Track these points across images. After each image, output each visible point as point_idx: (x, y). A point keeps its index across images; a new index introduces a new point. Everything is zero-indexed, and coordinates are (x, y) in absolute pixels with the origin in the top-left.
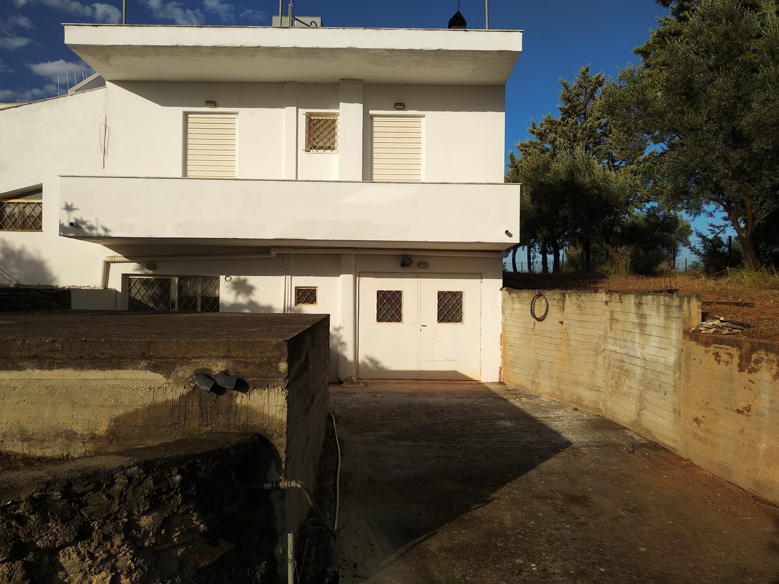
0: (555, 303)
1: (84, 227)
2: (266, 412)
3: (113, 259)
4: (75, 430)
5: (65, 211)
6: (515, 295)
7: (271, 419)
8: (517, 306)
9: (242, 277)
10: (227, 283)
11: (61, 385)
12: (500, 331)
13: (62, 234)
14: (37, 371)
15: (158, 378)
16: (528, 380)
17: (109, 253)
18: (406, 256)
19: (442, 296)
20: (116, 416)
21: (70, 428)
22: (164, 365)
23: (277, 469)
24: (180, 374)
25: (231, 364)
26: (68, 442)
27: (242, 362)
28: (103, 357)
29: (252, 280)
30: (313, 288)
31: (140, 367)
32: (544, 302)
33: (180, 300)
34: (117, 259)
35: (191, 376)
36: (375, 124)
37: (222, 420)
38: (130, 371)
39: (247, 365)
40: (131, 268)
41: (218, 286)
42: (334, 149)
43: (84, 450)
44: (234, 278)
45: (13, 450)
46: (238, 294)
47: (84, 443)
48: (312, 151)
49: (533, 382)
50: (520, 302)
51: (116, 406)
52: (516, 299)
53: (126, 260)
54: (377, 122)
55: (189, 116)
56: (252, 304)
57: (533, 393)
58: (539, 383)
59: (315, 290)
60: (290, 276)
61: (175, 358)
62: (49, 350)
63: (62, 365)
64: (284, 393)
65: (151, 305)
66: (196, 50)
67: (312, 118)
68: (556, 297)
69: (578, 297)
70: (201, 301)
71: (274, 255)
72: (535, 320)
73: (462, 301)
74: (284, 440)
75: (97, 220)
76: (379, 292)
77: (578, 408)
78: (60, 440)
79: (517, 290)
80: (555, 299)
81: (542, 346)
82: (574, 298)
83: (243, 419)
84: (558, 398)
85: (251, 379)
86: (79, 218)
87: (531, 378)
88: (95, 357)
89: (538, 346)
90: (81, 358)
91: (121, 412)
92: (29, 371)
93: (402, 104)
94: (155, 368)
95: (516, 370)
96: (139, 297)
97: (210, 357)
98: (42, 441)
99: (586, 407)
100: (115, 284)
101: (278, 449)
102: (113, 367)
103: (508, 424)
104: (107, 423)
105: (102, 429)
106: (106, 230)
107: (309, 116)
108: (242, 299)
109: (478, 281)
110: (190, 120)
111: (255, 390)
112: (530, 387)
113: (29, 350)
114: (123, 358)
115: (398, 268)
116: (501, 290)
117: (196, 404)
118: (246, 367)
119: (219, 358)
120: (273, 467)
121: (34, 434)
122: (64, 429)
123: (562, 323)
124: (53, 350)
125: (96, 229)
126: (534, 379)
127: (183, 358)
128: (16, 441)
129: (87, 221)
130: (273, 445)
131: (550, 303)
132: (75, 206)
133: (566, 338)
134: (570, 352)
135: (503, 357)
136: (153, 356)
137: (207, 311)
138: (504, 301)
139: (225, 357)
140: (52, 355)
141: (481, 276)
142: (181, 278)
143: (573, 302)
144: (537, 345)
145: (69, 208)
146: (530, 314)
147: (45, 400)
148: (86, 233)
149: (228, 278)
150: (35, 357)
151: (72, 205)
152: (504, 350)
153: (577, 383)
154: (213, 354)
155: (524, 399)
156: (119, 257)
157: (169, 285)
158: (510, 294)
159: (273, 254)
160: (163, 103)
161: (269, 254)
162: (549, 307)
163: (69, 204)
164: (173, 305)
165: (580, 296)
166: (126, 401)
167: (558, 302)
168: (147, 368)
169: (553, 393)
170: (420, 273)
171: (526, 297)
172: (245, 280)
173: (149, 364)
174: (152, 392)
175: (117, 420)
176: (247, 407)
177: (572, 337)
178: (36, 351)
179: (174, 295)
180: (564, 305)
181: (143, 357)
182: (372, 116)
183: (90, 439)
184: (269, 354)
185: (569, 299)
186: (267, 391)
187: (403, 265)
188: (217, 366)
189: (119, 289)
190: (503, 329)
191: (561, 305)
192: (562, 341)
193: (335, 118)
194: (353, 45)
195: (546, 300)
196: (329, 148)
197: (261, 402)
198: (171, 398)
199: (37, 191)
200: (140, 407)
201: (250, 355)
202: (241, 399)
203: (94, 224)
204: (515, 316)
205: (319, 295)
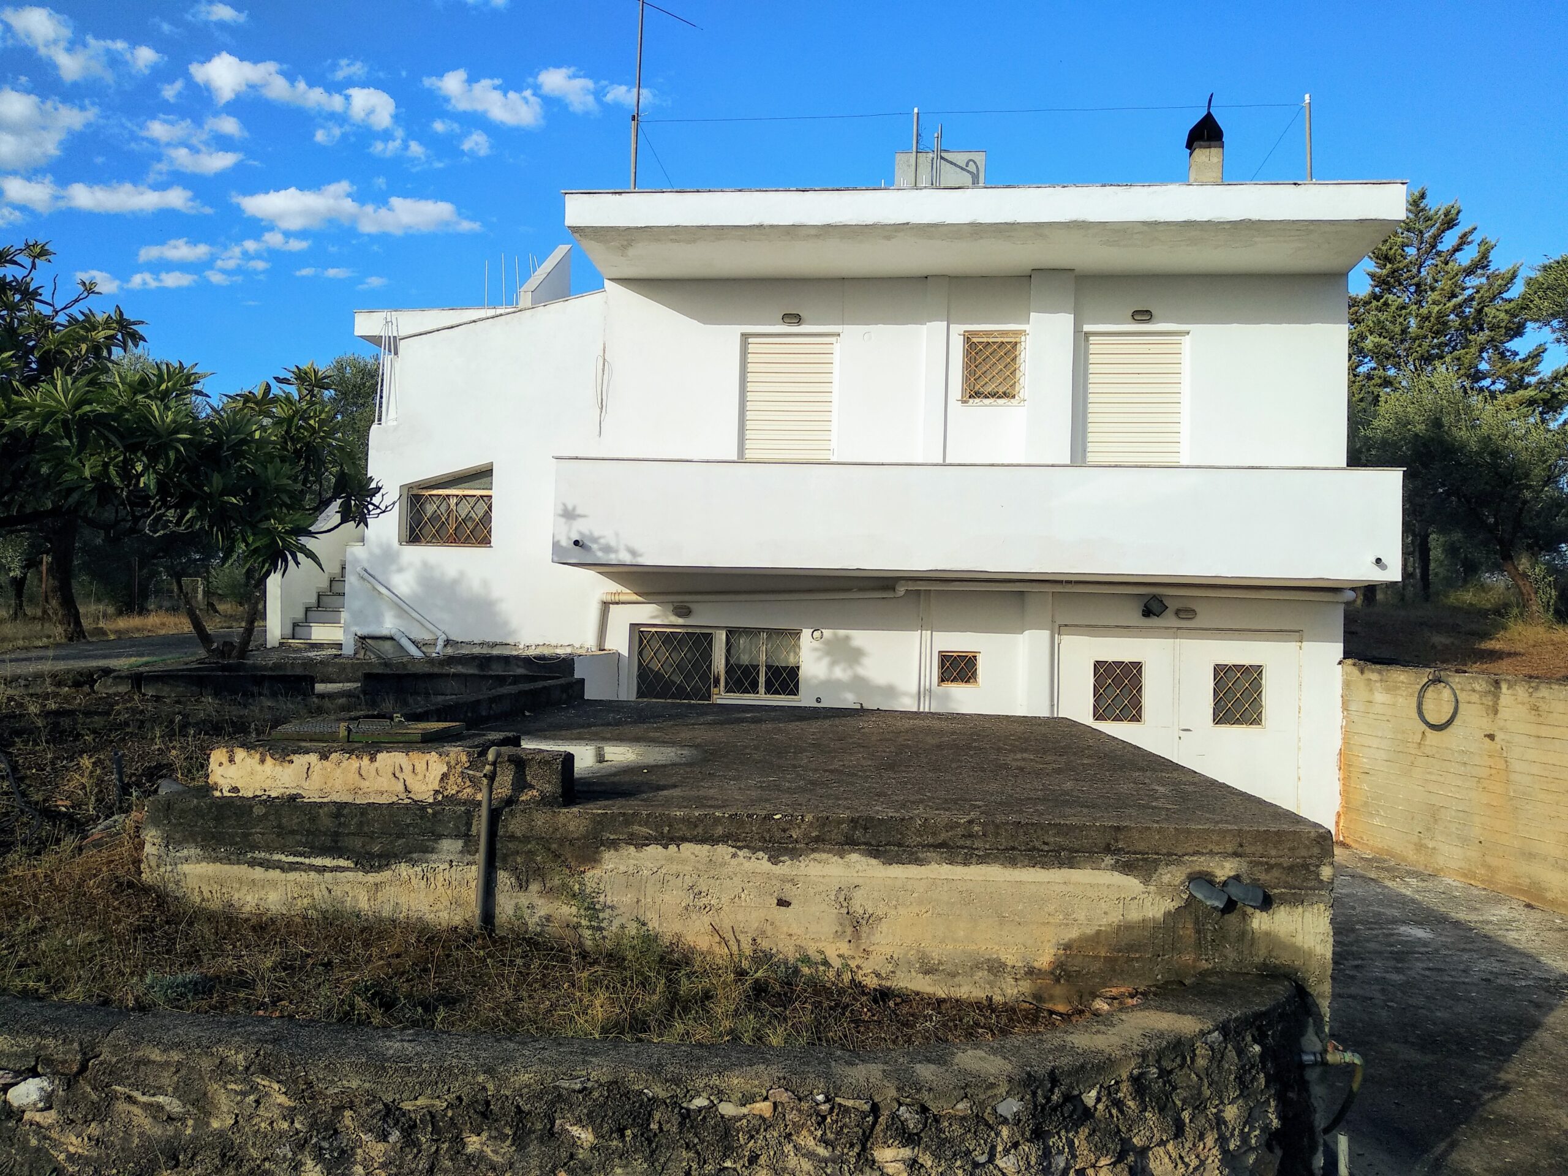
0: (1475, 697)
1: (595, 547)
2: (1299, 943)
3: (617, 598)
4: (1003, 960)
5: (563, 520)
6: (1374, 676)
7: (1310, 954)
8: (1380, 697)
9: (842, 633)
10: (816, 644)
11: (983, 890)
12: (1338, 743)
13: (556, 559)
14: (946, 868)
15: (1131, 883)
16: (1409, 842)
17: (609, 587)
18: (1154, 597)
19: (1222, 673)
20: (1066, 940)
21: (995, 956)
22: (1141, 863)
23: (1317, 1034)
24: (1166, 879)
25: (1245, 865)
26: (992, 978)
27: (1261, 863)
28: (1046, 848)
29: (860, 638)
30: (970, 655)
31: (1103, 865)
32: (1446, 694)
33: (730, 669)
34: (623, 598)
35: (1182, 883)
36: (1092, 349)
37: (1231, 954)
38: (1089, 871)
39: (1270, 868)
40: (648, 613)
41: (796, 647)
42: (1014, 397)
43: (1016, 991)
44: (827, 633)
45: (909, 987)
46: (833, 663)
47: (1016, 980)
48: (971, 400)
49: (1420, 847)
50: (1388, 690)
51: (1067, 925)
52: (1378, 685)
53: (640, 599)
54: (1096, 346)
55: (750, 340)
56: (859, 683)
57: (1421, 868)
58: (1434, 848)
59: (975, 657)
60: (929, 632)
61: (1157, 854)
62: (963, 836)
63: (982, 860)
64: (1327, 913)
65: (678, 679)
66: (792, 231)
67: (975, 340)
68: (1477, 687)
69: (1531, 690)
70: (766, 674)
71: (902, 593)
72: (1424, 727)
73: (1260, 685)
74: (1327, 988)
75: (617, 535)
76: (1098, 665)
77: (1533, 903)
78: (980, 974)
79: (1378, 667)
80: (1474, 691)
81: (1442, 779)
82: (1521, 691)
83: (1263, 952)
84: (1483, 882)
85: (1276, 891)
86: (586, 532)
87: (1415, 839)
88: (1034, 848)
89: (1433, 778)
90: (1013, 848)
91: (1073, 934)
92: (934, 866)
93: (1148, 312)
94: (1127, 868)
95: (1377, 821)
96: (656, 666)
97: (1211, 853)
98: (953, 975)
99: (1553, 902)
100: (619, 642)
101: (1319, 1001)
102: (1061, 865)
103: (1420, 933)
104: (1053, 951)
105: (1044, 960)
106: (633, 553)
107: (968, 338)
108: (840, 673)
109: (1293, 646)
110: (751, 348)
111: (1282, 907)
112: (1411, 855)
113: (934, 834)
114: (1076, 852)
115: (1134, 617)
116: (1340, 663)
117: (1190, 926)
118: (1267, 871)
119: (1226, 855)
120: (1311, 1030)
121: (940, 963)
122: (987, 957)
123: (1491, 737)
124: (970, 836)
125: (616, 551)
126: (1423, 842)
127: (1170, 854)
128: (914, 974)
129: (600, 538)
130: (1311, 995)
131: (1462, 696)
132: (579, 511)
133: (1504, 767)
134: (1512, 794)
135: (1346, 793)
136: (1122, 849)
137: (777, 692)
138: (1347, 684)
139: (1236, 854)
140: (968, 843)
141: (1297, 634)
142: (731, 632)
143: (1520, 699)
144: (1428, 777)
145: (569, 515)
146: (1416, 716)
147: (958, 912)
148: (599, 558)
149: (817, 634)
150: (943, 845)
151: (574, 509)
152: (1346, 780)
153: (1530, 856)
154: (1216, 849)
155: (1413, 882)
156: (627, 594)
157: (710, 644)
158: (1362, 672)
159: (901, 590)
160: (706, 319)
161: (894, 589)
162: (1460, 705)
163: (570, 507)
164: (717, 682)
165: (1536, 689)
166: (1081, 916)
167: (1481, 697)
168: (1114, 868)
169: (1470, 871)
170: (1178, 628)
171: (1403, 682)
172: (847, 638)
173: (1117, 861)
174: (1121, 905)
175: (1067, 947)
176: (1267, 934)
177: (1517, 766)
178: (943, 836)
179: (719, 663)
180: (1496, 704)
181: (1108, 850)
182: (1087, 335)
183: (1026, 973)
184: (1304, 853)
185: (1510, 692)
186: (1300, 909)
187: (1147, 613)
188: (1223, 868)
189: (625, 652)
190: (1344, 739)
191: (1490, 703)
192: (1493, 771)
193: (1018, 340)
194: (1080, 217)
195: (1451, 688)
196: (1005, 395)
197: (1292, 928)
198: (1150, 915)
199: (483, 474)
200: (1103, 928)
201: (1273, 853)
202: (1260, 922)
203: (613, 543)
204: (1376, 717)
205: (982, 667)
